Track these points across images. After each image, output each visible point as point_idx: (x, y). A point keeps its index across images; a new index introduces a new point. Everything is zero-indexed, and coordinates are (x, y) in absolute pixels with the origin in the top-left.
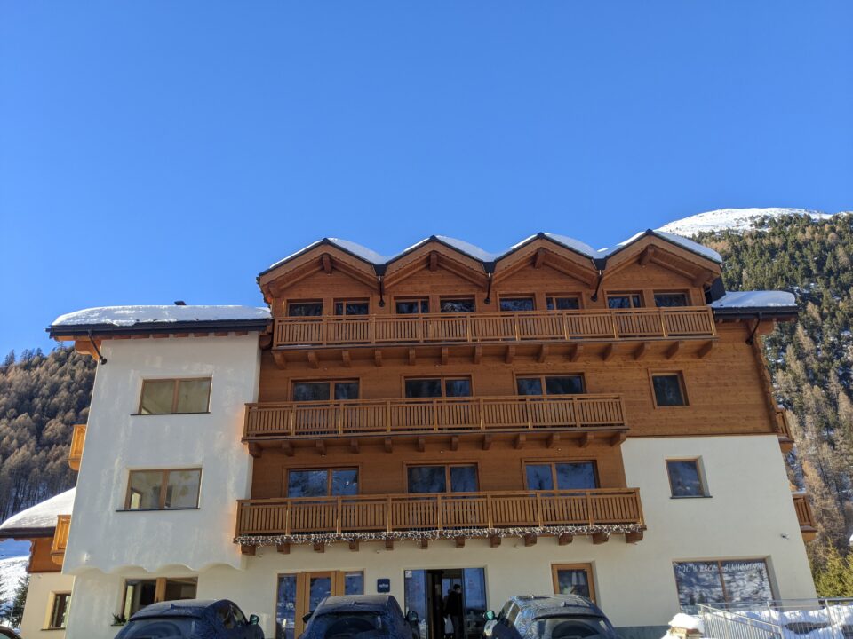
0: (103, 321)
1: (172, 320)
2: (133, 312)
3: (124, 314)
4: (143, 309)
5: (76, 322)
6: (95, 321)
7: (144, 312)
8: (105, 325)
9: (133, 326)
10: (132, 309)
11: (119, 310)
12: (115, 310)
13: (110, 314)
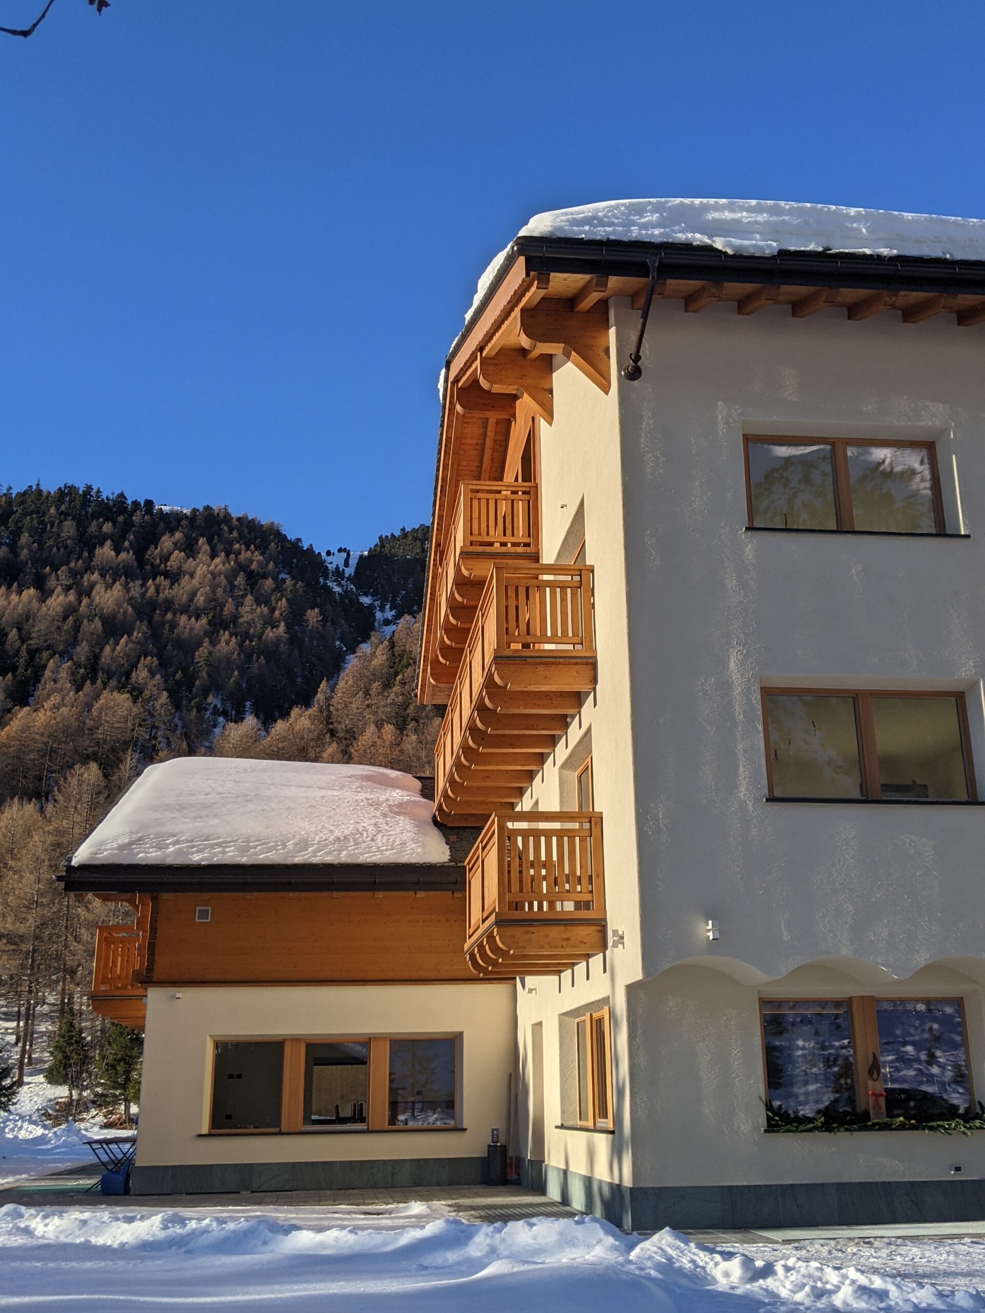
0: (681, 237)
1: (885, 251)
2: (762, 218)
3: (738, 222)
4: (791, 212)
5: (601, 233)
6: (656, 234)
7: (795, 221)
8: (687, 247)
9: (773, 258)
10: (758, 210)
11: (716, 208)
12: (705, 209)
13: (694, 220)
